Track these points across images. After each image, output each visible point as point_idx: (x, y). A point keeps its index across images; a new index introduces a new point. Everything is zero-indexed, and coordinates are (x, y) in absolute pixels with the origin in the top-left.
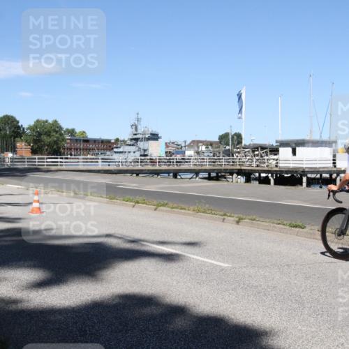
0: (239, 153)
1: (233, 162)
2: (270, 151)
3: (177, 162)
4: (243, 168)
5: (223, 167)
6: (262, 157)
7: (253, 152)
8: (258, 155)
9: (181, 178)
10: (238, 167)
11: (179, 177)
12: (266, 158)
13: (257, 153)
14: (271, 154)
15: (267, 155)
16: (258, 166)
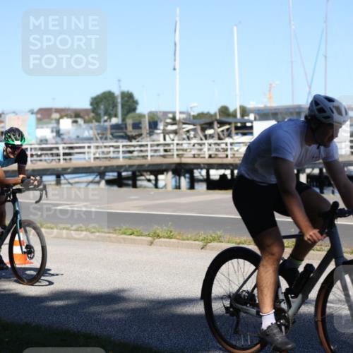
0: (175, 132)
1: (166, 151)
2: (237, 128)
3: (65, 154)
4: (184, 160)
5: (149, 160)
6: (220, 139)
7: (203, 130)
8: (211, 136)
9: (69, 183)
10: (176, 160)
11: (63, 181)
12: (228, 140)
13: (209, 132)
14: (237, 134)
15: (229, 136)
16: (210, 156)
